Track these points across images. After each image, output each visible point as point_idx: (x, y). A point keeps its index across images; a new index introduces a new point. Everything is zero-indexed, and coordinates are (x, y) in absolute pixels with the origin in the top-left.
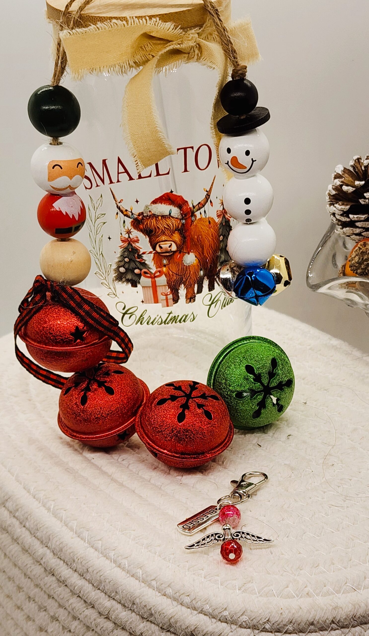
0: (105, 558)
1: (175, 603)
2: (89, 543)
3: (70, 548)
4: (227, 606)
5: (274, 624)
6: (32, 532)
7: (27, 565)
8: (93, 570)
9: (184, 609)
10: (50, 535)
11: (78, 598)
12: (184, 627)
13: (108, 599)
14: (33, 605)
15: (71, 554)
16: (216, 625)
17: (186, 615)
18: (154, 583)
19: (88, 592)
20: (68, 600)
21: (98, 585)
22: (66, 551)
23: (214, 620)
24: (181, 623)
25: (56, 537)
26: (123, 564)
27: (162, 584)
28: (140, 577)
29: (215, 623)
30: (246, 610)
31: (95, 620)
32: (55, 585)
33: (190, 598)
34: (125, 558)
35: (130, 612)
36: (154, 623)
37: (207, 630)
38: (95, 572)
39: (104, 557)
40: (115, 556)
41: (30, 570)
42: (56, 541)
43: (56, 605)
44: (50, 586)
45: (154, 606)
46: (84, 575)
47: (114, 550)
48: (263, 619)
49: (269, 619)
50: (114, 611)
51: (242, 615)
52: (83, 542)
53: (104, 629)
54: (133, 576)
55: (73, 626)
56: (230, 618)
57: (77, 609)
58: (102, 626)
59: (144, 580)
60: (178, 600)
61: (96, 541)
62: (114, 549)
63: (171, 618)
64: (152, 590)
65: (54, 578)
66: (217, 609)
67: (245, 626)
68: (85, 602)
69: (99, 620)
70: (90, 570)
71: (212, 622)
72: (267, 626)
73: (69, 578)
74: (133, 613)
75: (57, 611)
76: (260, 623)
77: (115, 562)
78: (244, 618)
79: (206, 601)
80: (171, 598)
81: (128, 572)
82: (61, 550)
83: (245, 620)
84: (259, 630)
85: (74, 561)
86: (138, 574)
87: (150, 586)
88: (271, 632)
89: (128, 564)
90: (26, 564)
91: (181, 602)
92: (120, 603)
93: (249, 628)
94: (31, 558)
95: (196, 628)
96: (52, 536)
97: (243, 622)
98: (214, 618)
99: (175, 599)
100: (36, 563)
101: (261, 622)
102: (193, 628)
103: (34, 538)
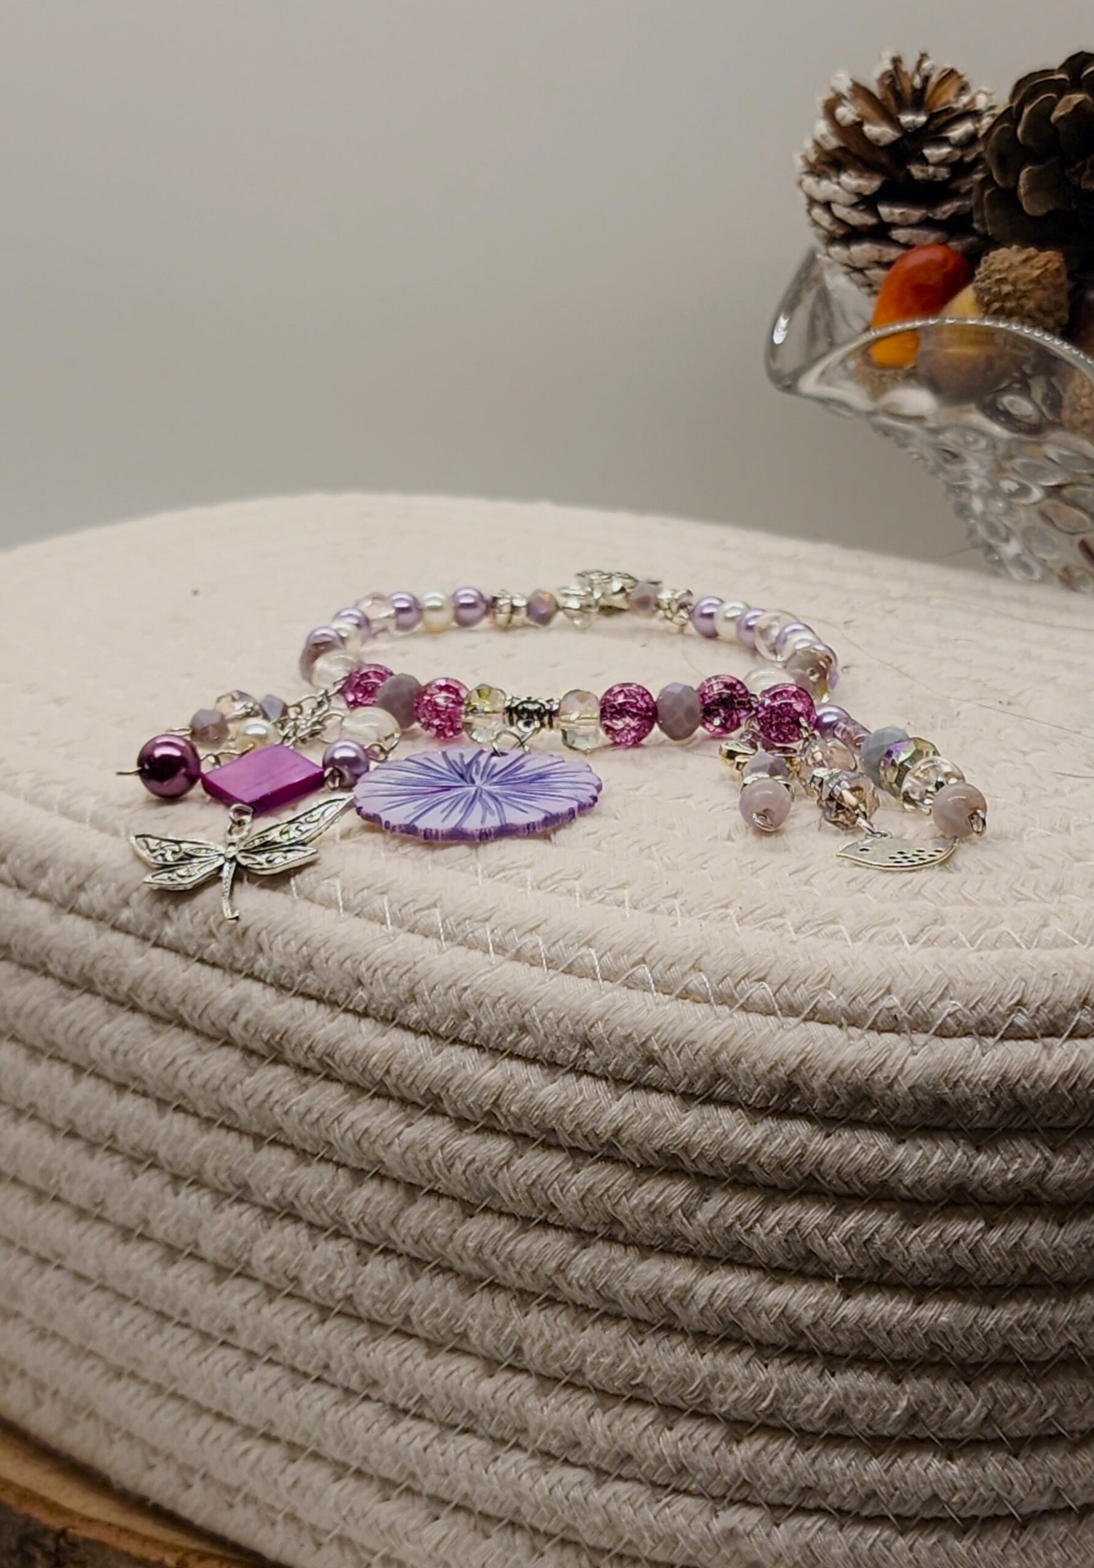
0: (464, 949)
1: (724, 1010)
2: (400, 923)
3: (339, 949)
4: (893, 980)
5: (1038, 1010)
6: (192, 949)
7: (173, 1061)
8: (431, 985)
9: (755, 1019)
10: (259, 934)
11: (378, 1102)
12: (763, 1067)
13: (490, 1063)
14: (194, 1198)
15: (348, 963)
16: (863, 1041)
17: (766, 1031)
18: (643, 971)
19: (419, 1061)
20: (338, 1119)
21: (455, 1027)
22: (327, 960)
23: (853, 1031)
24: (752, 1059)
25: (283, 932)
26: (530, 945)
27: (672, 965)
28: (593, 968)
29: (862, 1036)
30: (951, 983)
31: (442, 1147)
32: (286, 1089)
33: (770, 984)
34: (531, 930)
35: (571, 1078)
36: (658, 1090)
37: (839, 1059)
38: (440, 989)
39: (460, 944)
40: (499, 932)
41: (188, 1073)
42: (288, 943)
43: (288, 1157)
44: (270, 1094)
45: (657, 1029)
46: (401, 1012)
47: (487, 920)
48: (1005, 1001)
49: (1023, 996)
50: (517, 1089)
51: (941, 998)
52: (377, 926)
53: (477, 1164)
54: (569, 971)
55: (356, 1203)
56: (905, 1013)
57: (375, 1131)
58: (470, 1157)
59: (609, 970)
60: (732, 997)
61: (422, 909)
62: (486, 915)
63: (718, 1052)
64: (641, 993)
65: (281, 1070)
66: (861, 994)
67: (955, 1028)
68: (404, 1102)
69: (457, 1144)
70: (422, 987)
71: (850, 1038)
72: (1021, 1020)
73: (342, 1039)
74: (585, 1080)
75: (293, 1178)
76: (999, 1013)
77: (500, 949)
78: (949, 1006)
79: (821, 981)
80: (708, 1001)
81: (551, 964)
82: (309, 966)
83: (950, 1010)
84: (994, 1035)
85: (359, 983)
86: (587, 959)
87: (631, 984)
88: (1033, 1038)
89: (545, 943)
90: (169, 1060)
91: (742, 1001)
92: (533, 1061)
93: (967, 1034)
94: (187, 1035)
95: (802, 1062)
96: (269, 933)
97: (949, 1015)
98: (853, 1025)
99: (724, 999)
100: (206, 1046)
101: (1001, 1008)
102: (793, 1062)
103: (198, 966)
